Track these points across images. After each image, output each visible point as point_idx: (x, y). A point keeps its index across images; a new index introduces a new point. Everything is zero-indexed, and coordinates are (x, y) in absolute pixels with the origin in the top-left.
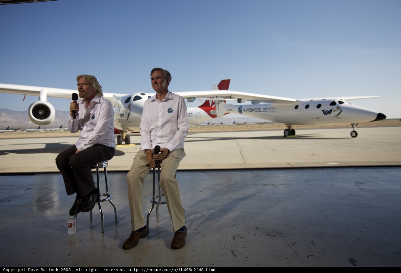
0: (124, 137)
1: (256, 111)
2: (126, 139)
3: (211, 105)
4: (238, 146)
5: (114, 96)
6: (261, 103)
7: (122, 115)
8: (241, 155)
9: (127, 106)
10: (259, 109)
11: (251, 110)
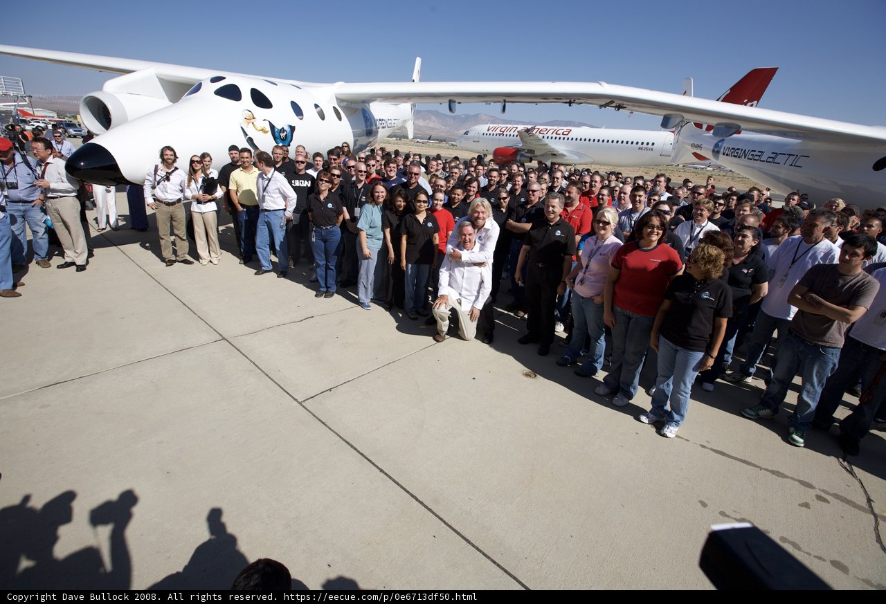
1: (750, 157)
10: (760, 154)
11: (739, 152)
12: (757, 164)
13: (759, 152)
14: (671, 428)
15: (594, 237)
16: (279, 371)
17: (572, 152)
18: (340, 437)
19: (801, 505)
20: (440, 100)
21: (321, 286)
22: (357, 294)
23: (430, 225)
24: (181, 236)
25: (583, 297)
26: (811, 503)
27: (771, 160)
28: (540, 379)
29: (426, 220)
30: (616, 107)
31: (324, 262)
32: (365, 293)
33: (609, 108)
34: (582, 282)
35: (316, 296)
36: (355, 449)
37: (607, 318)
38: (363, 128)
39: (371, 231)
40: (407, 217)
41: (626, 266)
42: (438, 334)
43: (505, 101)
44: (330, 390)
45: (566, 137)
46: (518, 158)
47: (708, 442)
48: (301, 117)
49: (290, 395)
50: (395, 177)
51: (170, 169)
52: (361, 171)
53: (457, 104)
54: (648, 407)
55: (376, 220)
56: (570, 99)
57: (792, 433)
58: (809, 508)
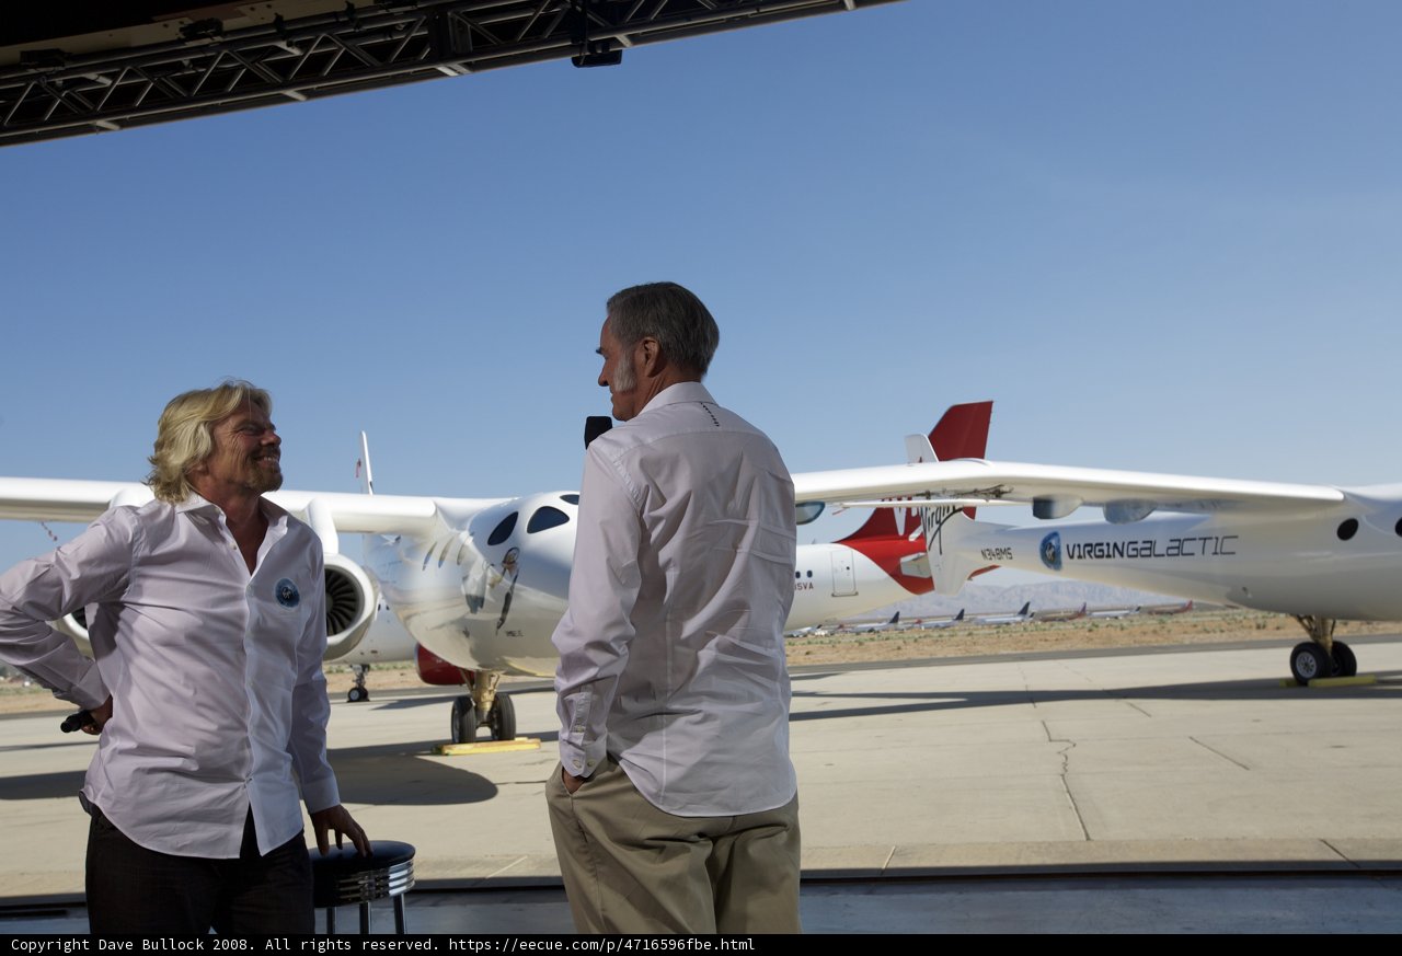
0: (488, 706)
1: (1135, 553)
2: (495, 716)
3: (901, 532)
4: (1050, 740)
5: (439, 509)
6: (1156, 515)
7: (476, 602)
8: (1068, 792)
9: (503, 559)
10: (1148, 545)
11: (1105, 548)
12: (1151, 561)
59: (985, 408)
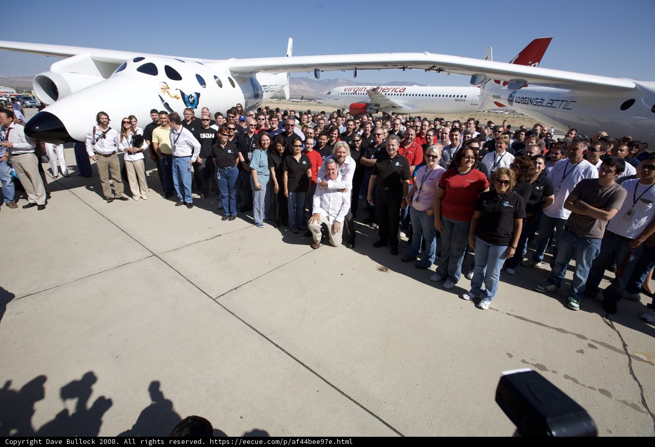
10: (541, 101)
11: (527, 100)
12: (540, 108)
13: (541, 99)
14: (486, 302)
15: (424, 166)
16: (197, 277)
17: (408, 105)
18: (245, 323)
19: (578, 352)
20: (309, 70)
21: (225, 212)
22: (253, 217)
23: (304, 163)
24: (117, 179)
25: (418, 211)
26: (584, 349)
27: (549, 105)
28: (390, 272)
29: (301, 160)
30: (437, 70)
31: (227, 194)
32: (259, 216)
33: (433, 71)
34: (417, 200)
35: (222, 219)
36: (257, 331)
37: (437, 225)
38: (251, 93)
39: (260, 170)
40: (287, 157)
41: (449, 186)
42: (314, 243)
43: (356, 69)
44: (236, 288)
45: (402, 93)
46: (368, 110)
47: (511, 311)
48: (204, 86)
49: (206, 294)
50: (277, 128)
51: (105, 129)
52: (252, 125)
53: (321, 72)
54: (469, 288)
55: (264, 161)
56: (404, 65)
57: (571, 301)
58: (584, 353)
59: (548, 40)
